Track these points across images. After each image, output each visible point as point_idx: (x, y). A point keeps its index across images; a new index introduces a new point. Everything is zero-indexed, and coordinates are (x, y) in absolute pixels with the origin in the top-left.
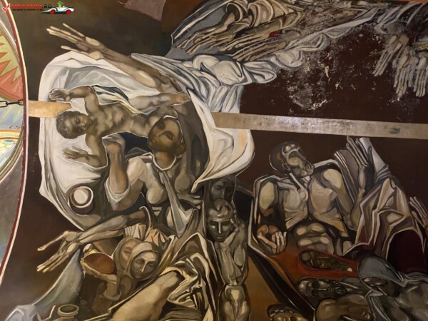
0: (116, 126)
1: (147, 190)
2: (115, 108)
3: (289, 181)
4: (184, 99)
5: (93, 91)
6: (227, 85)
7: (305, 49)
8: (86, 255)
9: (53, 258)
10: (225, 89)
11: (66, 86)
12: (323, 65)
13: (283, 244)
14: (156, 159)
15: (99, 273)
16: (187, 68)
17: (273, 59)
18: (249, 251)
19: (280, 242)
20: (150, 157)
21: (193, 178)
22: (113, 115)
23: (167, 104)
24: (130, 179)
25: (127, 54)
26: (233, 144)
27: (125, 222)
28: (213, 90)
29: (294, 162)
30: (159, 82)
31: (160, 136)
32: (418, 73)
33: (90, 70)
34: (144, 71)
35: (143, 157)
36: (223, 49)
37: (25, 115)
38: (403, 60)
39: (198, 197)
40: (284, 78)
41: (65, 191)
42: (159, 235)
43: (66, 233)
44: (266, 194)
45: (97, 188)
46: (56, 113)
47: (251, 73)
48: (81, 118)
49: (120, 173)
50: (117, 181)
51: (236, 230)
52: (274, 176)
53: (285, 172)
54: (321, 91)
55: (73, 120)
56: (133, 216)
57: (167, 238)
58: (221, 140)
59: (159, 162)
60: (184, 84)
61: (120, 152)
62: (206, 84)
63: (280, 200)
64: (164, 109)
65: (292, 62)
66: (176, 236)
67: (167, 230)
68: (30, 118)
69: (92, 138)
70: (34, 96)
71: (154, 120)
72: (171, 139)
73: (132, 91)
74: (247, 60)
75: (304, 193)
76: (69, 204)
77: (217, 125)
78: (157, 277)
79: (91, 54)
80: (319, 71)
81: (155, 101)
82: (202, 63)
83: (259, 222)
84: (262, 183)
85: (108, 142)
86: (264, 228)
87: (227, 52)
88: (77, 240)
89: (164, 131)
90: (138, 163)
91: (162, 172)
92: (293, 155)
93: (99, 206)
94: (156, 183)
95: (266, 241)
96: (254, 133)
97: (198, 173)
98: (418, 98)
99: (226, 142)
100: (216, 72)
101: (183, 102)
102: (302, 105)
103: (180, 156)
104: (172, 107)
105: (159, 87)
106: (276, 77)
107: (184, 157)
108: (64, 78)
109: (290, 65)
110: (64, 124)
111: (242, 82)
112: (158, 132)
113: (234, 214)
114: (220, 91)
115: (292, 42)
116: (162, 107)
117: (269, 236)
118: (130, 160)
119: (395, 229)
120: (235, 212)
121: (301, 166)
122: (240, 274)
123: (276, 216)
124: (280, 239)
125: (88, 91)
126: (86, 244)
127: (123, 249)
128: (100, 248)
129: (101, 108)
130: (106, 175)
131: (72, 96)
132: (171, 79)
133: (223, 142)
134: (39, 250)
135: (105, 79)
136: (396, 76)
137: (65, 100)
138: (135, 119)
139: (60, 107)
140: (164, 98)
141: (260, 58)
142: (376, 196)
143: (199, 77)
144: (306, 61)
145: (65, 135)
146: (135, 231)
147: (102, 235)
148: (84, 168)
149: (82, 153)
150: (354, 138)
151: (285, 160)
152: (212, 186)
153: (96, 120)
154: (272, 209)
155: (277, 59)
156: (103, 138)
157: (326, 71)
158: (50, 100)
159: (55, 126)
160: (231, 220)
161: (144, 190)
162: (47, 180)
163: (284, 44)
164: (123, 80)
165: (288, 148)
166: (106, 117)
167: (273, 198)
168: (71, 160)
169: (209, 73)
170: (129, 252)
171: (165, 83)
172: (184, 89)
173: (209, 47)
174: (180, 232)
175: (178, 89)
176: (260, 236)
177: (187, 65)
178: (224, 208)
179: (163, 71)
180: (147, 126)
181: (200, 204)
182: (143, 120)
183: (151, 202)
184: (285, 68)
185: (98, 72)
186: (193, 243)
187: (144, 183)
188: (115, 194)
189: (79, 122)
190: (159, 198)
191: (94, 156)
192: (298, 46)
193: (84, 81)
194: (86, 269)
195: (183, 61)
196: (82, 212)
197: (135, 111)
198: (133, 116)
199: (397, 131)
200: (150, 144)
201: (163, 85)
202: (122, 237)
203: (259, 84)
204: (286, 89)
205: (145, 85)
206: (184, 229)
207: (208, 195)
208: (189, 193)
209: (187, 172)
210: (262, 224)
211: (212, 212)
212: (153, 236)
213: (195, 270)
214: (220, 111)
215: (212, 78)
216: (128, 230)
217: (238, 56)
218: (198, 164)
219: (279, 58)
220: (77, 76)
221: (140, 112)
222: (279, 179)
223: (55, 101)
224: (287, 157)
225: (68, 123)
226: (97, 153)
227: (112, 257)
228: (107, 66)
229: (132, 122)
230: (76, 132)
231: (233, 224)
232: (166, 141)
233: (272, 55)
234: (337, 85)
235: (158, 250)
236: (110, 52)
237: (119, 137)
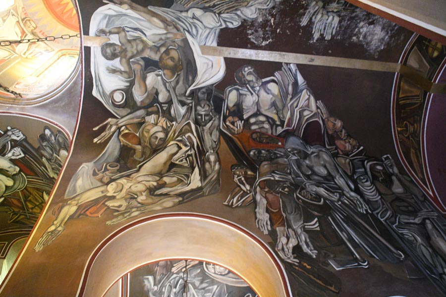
0: (138, 53)
1: (158, 94)
2: (138, 41)
3: (246, 89)
4: (182, 36)
5: (124, 30)
6: (209, 28)
7: (260, 7)
8: (122, 133)
9: (103, 134)
10: (208, 31)
11: (106, 27)
12: (270, 18)
13: (241, 128)
14: (164, 74)
15: (130, 144)
16: (185, 16)
17: (239, 13)
18: (221, 133)
19: (240, 127)
20: (160, 73)
21: (187, 86)
22: (137, 45)
23: (171, 39)
24: (148, 87)
25: (146, 6)
26: (212, 66)
27: (145, 113)
28: (200, 31)
29: (250, 78)
30: (166, 25)
31: (166, 60)
32: (327, 25)
33: (122, 16)
34: (156, 17)
35: (156, 72)
36: (207, 5)
37: (81, 45)
38: (319, 16)
39: (190, 98)
40: (246, 24)
41: (108, 93)
42: (166, 122)
43: (110, 119)
44: (232, 97)
45: (128, 91)
46: (101, 44)
47: (225, 21)
48: (117, 47)
49: (142, 83)
50: (140, 87)
51: (213, 119)
52: (237, 87)
53: (244, 84)
54: (268, 34)
55: (112, 48)
56: (150, 110)
57: (171, 124)
58: (204, 63)
59: (166, 76)
60: (182, 27)
61: (142, 69)
62: (196, 27)
63: (241, 100)
64: (169, 43)
65: (251, 15)
66: (177, 122)
67: (171, 119)
68: (85, 47)
69: (124, 60)
70: (86, 33)
71: (163, 49)
72: (174, 62)
73: (149, 30)
74: (222, 12)
75: (255, 98)
76: (110, 101)
77: (203, 54)
78: (165, 147)
79: (122, 6)
80: (267, 21)
81: (163, 37)
82: (194, 14)
83: (227, 114)
84: (230, 91)
85: (134, 63)
86: (230, 118)
87: (209, 7)
88: (116, 124)
89: (169, 56)
90: (153, 77)
91: (168, 82)
92: (249, 73)
93: (129, 104)
94: (164, 90)
95: (232, 126)
96: (226, 59)
97: (190, 84)
98: (326, 40)
99: (208, 65)
100: (201, 19)
101: (181, 38)
102: (256, 42)
103: (179, 73)
104: (174, 41)
105: (166, 28)
106: (240, 24)
107: (182, 73)
108: (105, 22)
109: (250, 17)
110: (105, 51)
111: (219, 26)
112: (165, 57)
113: (212, 109)
114: (205, 31)
115: (251, 2)
116: (168, 41)
117: (233, 123)
118: (148, 75)
119: (308, 119)
120: (213, 108)
121: (254, 80)
122: (215, 146)
123: (238, 110)
124: (240, 125)
125: (120, 30)
126: (122, 126)
127: (145, 130)
128: (130, 129)
129: (129, 41)
130: (133, 84)
131: (110, 33)
132: (174, 23)
133: (206, 65)
134: (94, 129)
135: (131, 22)
136: (314, 27)
137: (106, 35)
138: (151, 48)
139: (103, 40)
140: (169, 36)
141: (231, 11)
142: (298, 100)
143: (192, 23)
144: (260, 14)
145: (107, 58)
146: (151, 119)
147: (131, 121)
148: (119, 79)
149: (117, 70)
150: (287, 64)
151: (244, 77)
152: (199, 92)
153: (126, 48)
154: (235, 107)
155: (241, 12)
156: (131, 60)
157: (272, 21)
158: (97, 35)
159: (100, 52)
160: (211, 113)
161: (157, 93)
162: (97, 86)
163: (246, 3)
164: (143, 23)
165: (246, 69)
166: (132, 47)
167: (236, 100)
168: (111, 74)
169: (198, 20)
170: (148, 132)
171: (170, 26)
172: (182, 30)
173: (198, 3)
174: (179, 120)
175: (178, 30)
176: (228, 123)
177: (184, 14)
178: (206, 106)
179: (169, 18)
180: (158, 53)
181: (192, 103)
182: (156, 49)
183: (161, 101)
184: (246, 18)
185: (127, 18)
186: (187, 126)
187: (157, 89)
188: (139, 96)
189: (115, 50)
190: (166, 98)
191: (125, 72)
192: (255, 4)
193: (118, 23)
194: (123, 142)
195: (181, 12)
196: (119, 106)
197: (151, 44)
198: (149, 46)
199: (312, 60)
200: (160, 64)
201: (168, 27)
202: (144, 123)
203: (230, 28)
204: (246, 32)
205: (157, 26)
206: (181, 118)
207: (196, 97)
208: (185, 96)
209: (183, 83)
210: (229, 116)
211: (199, 108)
212: (163, 122)
213: (188, 143)
214: (205, 44)
215: (200, 23)
216: (148, 119)
217: (216, 10)
218: (190, 78)
219: (243, 12)
220: (113, 20)
221: (154, 44)
222: (240, 88)
223: (100, 36)
224: (246, 75)
225: (109, 51)
226: (127, 69)
227: (138, 135)
228: (132, 14)
229: (149, 50)
230: (113, 56)
231: (211, 116)
232: (170, 63)
233: (238, 10)
234: (278, 31)
235: (166, 131)
236: (134, 5)
237: (141, 60)
